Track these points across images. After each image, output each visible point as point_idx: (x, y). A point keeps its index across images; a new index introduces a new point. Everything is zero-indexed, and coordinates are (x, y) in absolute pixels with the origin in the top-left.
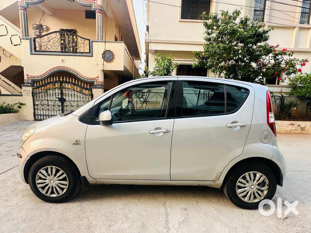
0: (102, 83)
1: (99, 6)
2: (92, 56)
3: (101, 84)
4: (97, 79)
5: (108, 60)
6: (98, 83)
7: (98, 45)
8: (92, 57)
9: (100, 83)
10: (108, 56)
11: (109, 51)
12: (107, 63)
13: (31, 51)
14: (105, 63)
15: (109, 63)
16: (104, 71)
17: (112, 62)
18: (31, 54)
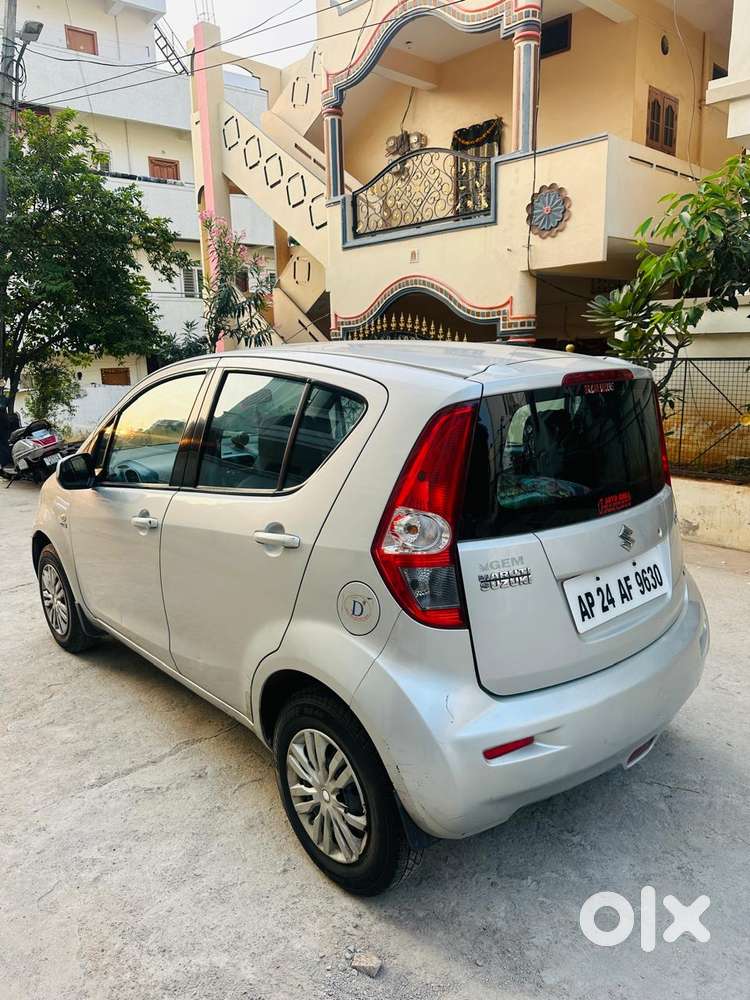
0: (522, 324)
1: (531, 10)
2: (495, 222)
3: (519, 328)
4: (507, 308)
5: (545, 226)
6: (510, 325)
7: (517, 171)
8: (494, 227)
9: (516, 325)
10: (546, 209)
11: (553, 186)
12: (544, 238)
13: (345, 240)
14: (535, 240)
15: (549, 238)
16: (530, 273)
17: (561, 231)
18: (345, 249)
